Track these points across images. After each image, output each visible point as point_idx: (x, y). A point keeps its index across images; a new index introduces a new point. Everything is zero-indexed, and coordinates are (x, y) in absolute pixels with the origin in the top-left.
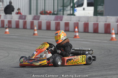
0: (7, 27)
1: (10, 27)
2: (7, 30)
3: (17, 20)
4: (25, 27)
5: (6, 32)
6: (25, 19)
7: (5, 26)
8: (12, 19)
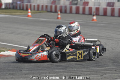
0: (95, 14)
1: (97, 14)
2: (95, 18)
3: (105, 7)
4: (113, 15)
5: (93, 20)
6: (113, 6)
7: (93, 13)
8: (99, 6)
